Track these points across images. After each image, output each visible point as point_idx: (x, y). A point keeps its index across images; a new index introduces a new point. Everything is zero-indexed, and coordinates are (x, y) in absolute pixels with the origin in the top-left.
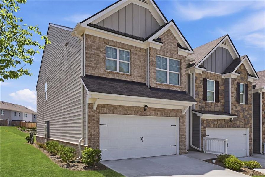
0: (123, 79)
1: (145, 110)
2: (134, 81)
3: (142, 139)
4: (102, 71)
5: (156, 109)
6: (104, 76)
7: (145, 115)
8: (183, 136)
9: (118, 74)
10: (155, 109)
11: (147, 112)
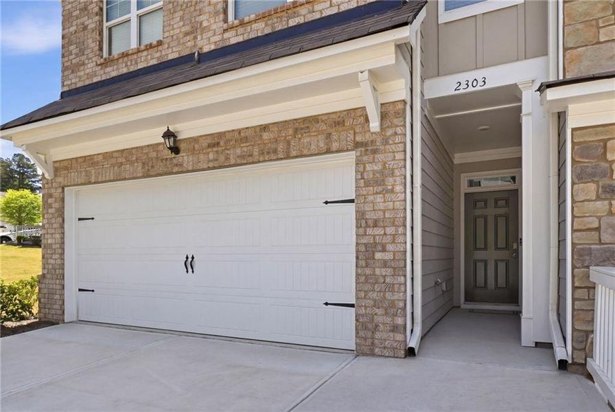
0: (140, 66)
1: (175, 150)
2: (171, 57)
3: (189, 264)
4: (90, 67)
5: (221, 135)
6: (95, 80)
7: (175, 169)
8: (378, 256)
9: (126, 59)
10: (216, 141)
11: (184, 157)
